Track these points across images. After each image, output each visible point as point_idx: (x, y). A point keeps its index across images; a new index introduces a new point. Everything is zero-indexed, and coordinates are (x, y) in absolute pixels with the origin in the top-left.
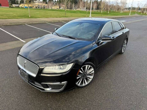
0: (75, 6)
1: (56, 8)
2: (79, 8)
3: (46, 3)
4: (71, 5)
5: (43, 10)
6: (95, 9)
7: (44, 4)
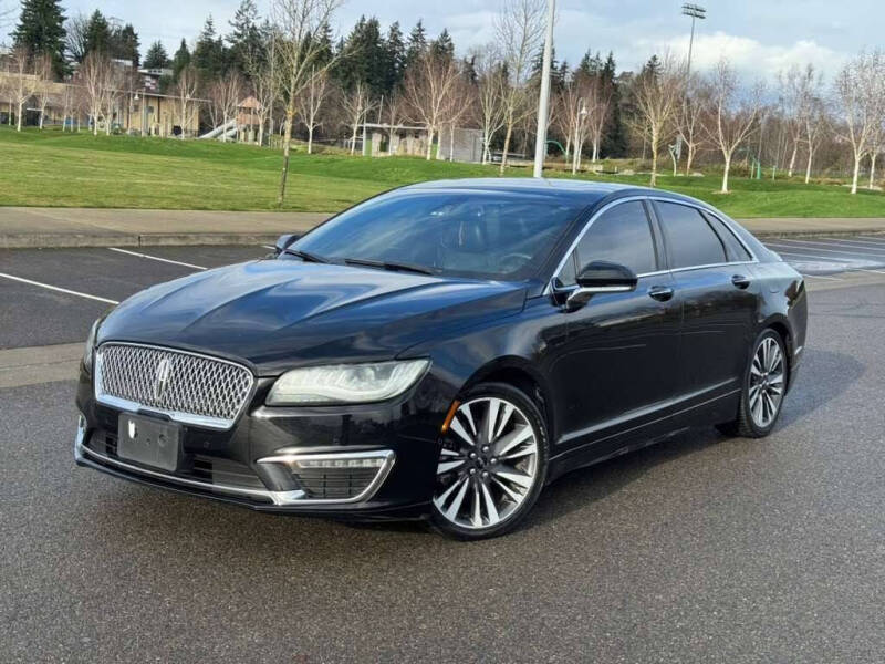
0: (371, 117)
1: (165, 130)
2: (417, 134)
3: (60, 72)
4: (328, 103)
5: (21, 138)
6: (587, 153)
7: (34, 83)
